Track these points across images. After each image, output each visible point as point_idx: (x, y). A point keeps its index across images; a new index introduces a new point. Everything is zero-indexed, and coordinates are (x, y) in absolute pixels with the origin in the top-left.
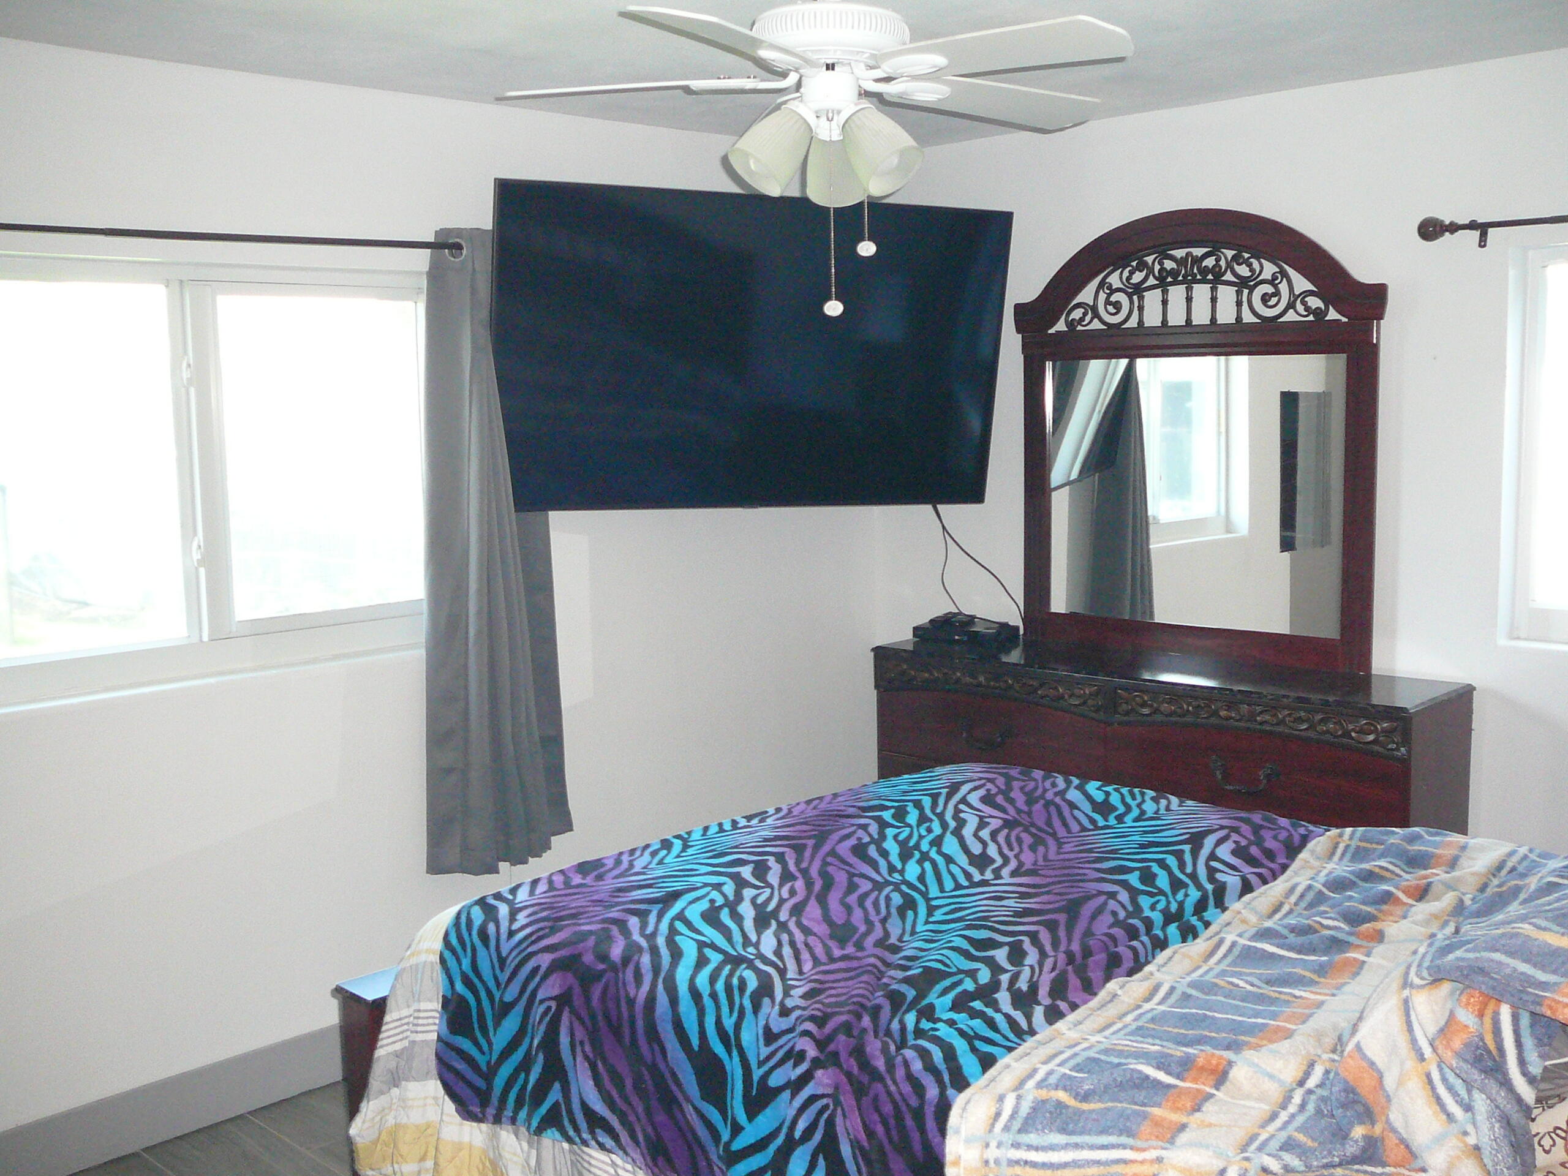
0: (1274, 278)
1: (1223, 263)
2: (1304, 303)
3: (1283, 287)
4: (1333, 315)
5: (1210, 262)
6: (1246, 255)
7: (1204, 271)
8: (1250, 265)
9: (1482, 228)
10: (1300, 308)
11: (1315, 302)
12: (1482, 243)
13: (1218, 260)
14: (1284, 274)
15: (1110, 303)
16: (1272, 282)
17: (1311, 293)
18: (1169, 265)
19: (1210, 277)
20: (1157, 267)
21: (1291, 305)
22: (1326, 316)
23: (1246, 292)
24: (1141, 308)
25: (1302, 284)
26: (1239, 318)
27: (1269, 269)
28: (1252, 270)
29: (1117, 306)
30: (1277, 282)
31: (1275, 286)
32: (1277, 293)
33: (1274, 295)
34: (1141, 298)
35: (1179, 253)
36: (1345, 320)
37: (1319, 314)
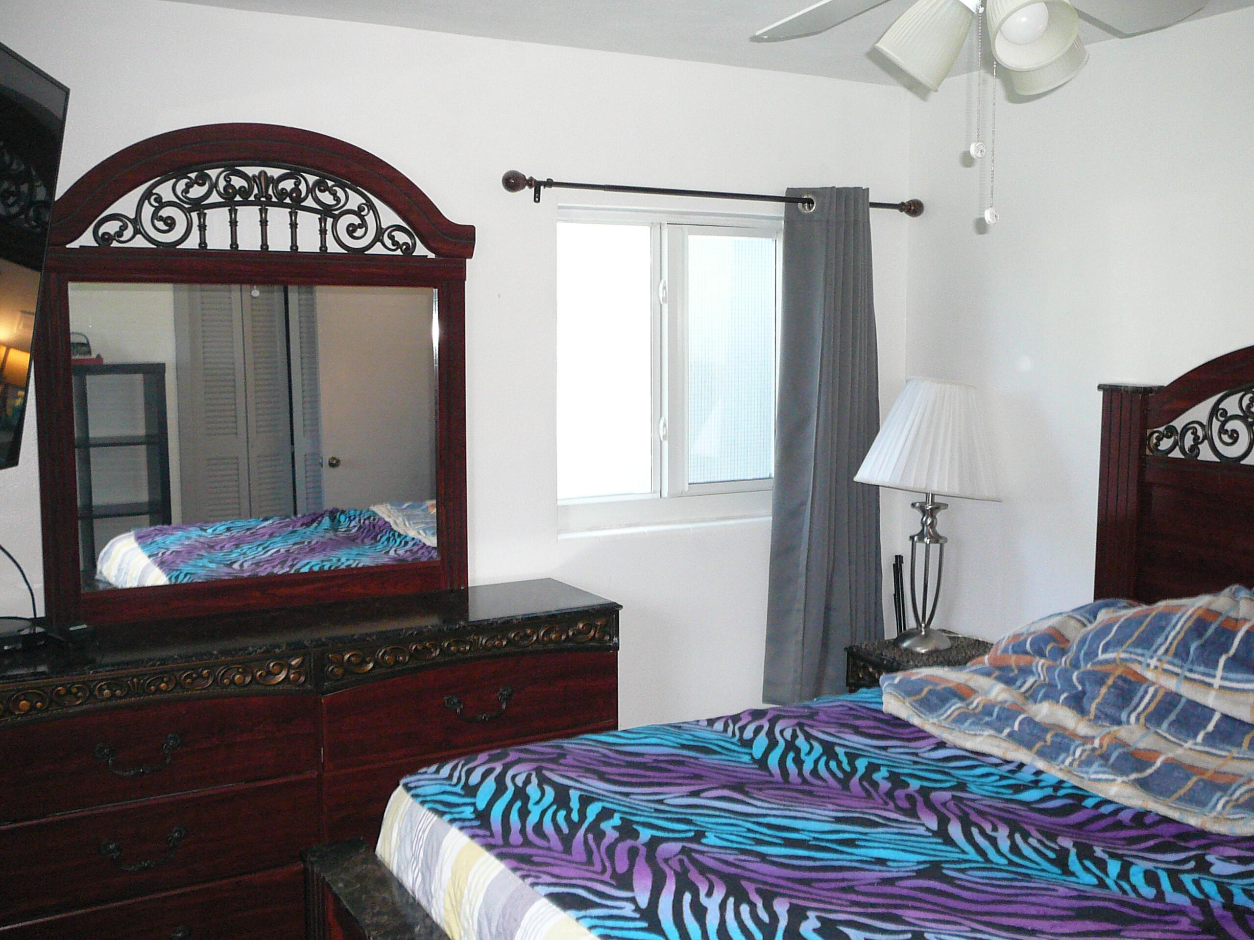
0: (360, 208)
1: (303, 187)
2: (392, 238)
3: (370, 219)
4: (421, 250)
5: (288, 185)
6: (330, 183)
7: (283, 194)
8: (334, 194)
9: (537, 186)
10: (388, 243)
11: (402, 238)
12: (537, 198)
13: (297, 184)
14: (372, 207)
15: (161, 219)
16: (358, 213)
17: (399, 228)
18: (238, 182)
19: (288, 200)
20: (222, 184)
21: (378, 238)
22: (413, 252)
23: (330, 221)
24: (202, 228)
25: (389, 217)
26: (323, 246)
27: (355, 201)
28: (338, 200)
29: (171, 223)
30: (362, 213)
31: (362, 218)
32: (363, 224)
33: (360, 226)
34: (202, 216)
35: (252, 171)
36: (432, 255)
37: (409, 249)
